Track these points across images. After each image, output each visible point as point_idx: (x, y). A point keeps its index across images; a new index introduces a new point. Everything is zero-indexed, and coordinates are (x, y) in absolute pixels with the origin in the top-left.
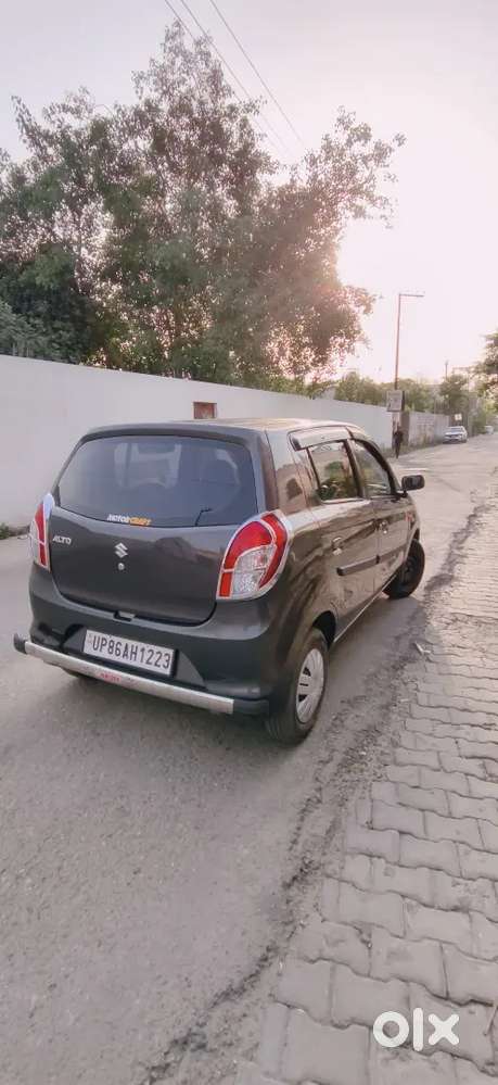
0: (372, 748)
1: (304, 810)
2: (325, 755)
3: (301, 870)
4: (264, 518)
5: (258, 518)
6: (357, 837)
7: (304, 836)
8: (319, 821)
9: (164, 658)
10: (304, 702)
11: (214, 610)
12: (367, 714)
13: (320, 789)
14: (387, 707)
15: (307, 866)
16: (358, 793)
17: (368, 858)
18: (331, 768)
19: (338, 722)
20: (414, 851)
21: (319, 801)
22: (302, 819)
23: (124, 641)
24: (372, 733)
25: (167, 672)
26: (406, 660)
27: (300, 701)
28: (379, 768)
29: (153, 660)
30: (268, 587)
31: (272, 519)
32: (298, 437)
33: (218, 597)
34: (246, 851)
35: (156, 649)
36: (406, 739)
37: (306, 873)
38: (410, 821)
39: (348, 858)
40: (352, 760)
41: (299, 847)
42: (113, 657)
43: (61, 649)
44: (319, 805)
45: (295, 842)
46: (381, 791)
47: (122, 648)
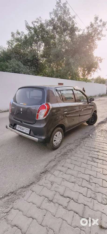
0: (71, 153)
1: (50, 161)
2: (59, 152)
3: (45, 171)
4: (45, 104)
5: (44, 104)
6: (59, 168)
7: (49, 166)
8: (53, 163)
9: (28, 131)
10: (55, 142)
11: (36, 122)
12: (72, 146)
13: (55, 158)
14: (77, 146)
15: (47, 171)
16: (63, 160)
17: (59, 171)
18: (60, 155)
19: (65, 147)
20: (69, 171)
21: (54, 160)
22: (49, 163)
23: (22, 127)
24: (71, 150)
25: (29, 133)
26: (86, 137)
27: (54, 141)
28: (70, 156)
29: (26, 131)
30: (45, 117)
31: (47, 104)
32: (57, 88)
33: (36, 119)
34: (36, 166)
35: (27, 129)
36: (78, 152)
37: (46, 172)
38: (71, 166)
39: (56, 171)
40: (65, 154)
41: (47, 167)
42: (20, 130)
43: (13, 128)
44: (54, 161)
45: (46, 166)
46: (68, 161)
47: (22, 128)
